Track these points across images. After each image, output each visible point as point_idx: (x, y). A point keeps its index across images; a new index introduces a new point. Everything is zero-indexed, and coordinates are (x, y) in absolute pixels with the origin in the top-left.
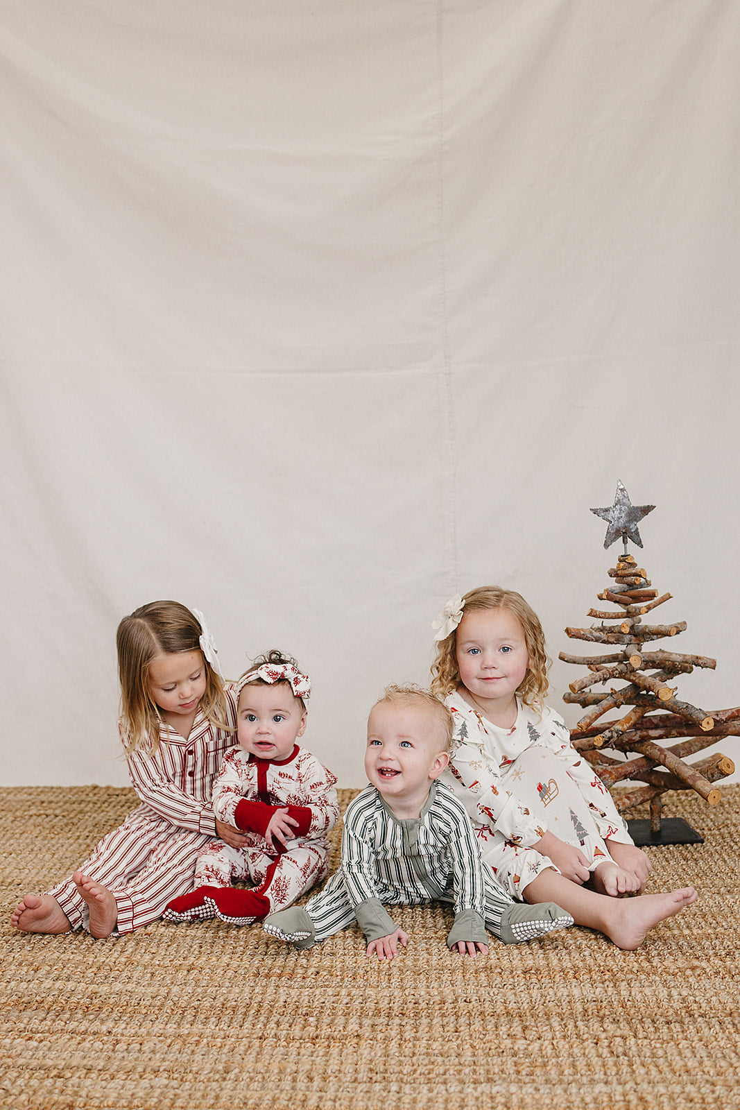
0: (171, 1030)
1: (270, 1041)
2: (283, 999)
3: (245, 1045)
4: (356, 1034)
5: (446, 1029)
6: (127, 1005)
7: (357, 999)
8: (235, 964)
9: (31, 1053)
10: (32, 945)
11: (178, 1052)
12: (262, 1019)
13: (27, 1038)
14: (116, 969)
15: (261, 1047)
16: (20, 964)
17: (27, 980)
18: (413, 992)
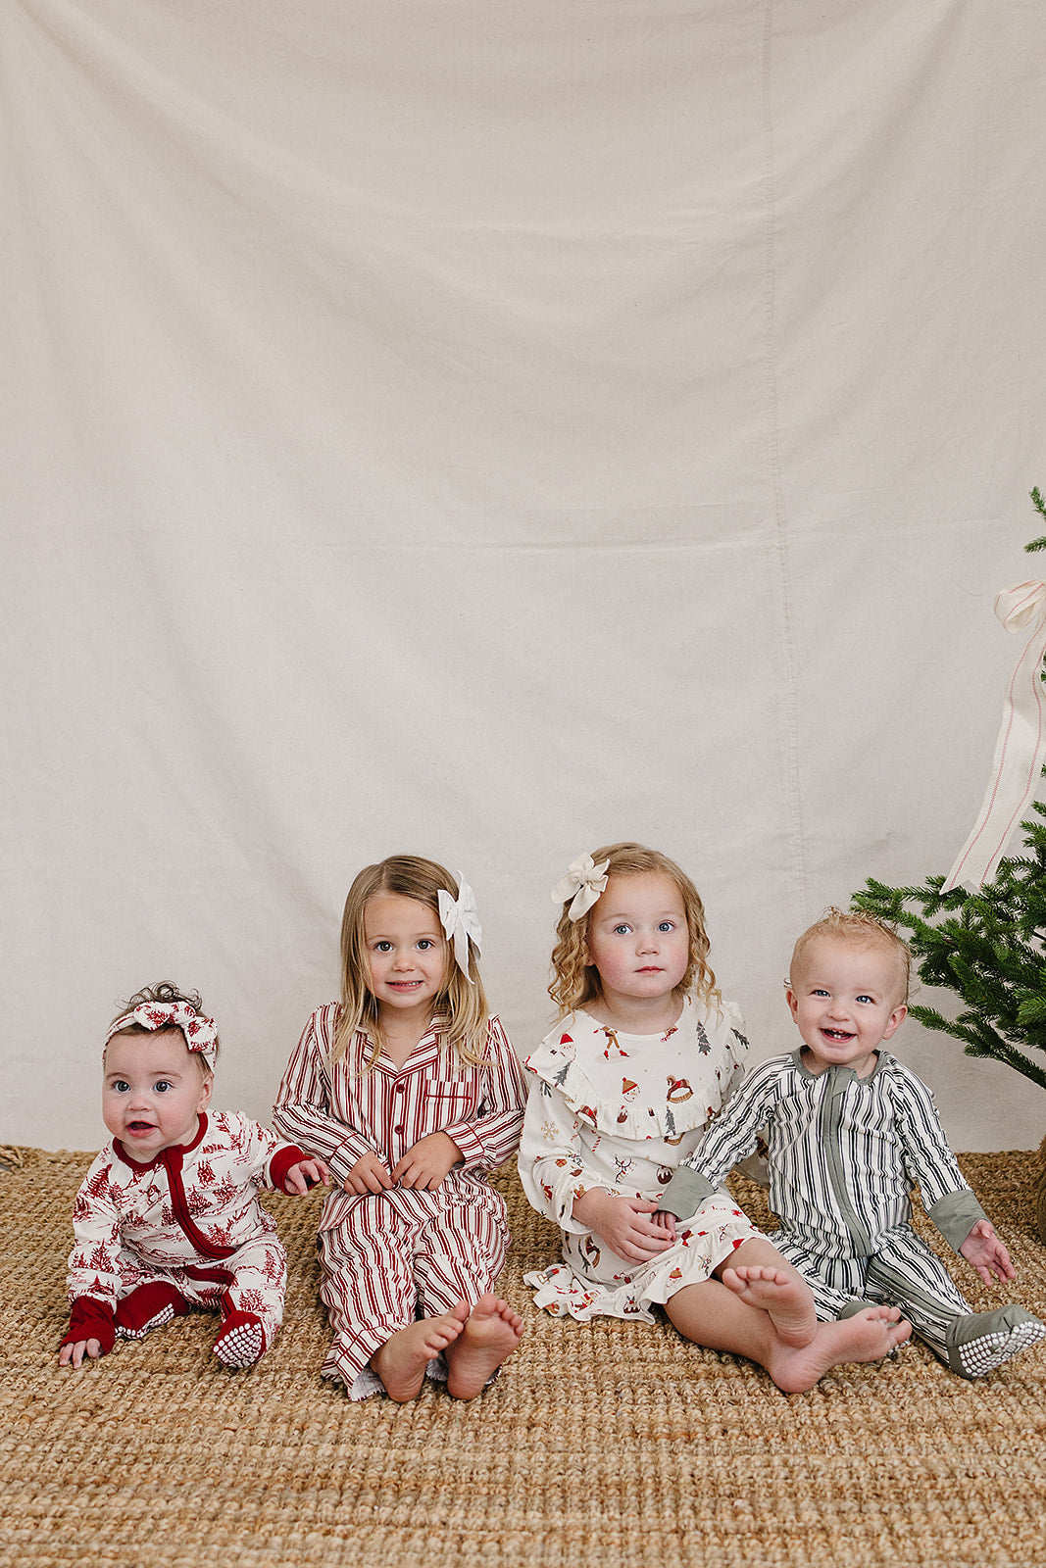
0: (536, 1521)
1: (693, 1536)
2: (686, 1470)
3: (656, 1543)
4: (819, 1526)
5: (954, 1518)
6: (456, 1481)
7: (800, 1471)
8: (594, 1416)
9: (337, 1555)
10: (281, 1392)
11: (560, 1554)
12: (667, 1502)
13: (323, 1531)
14: (420, 1425)
15: (681, 1545)
16: (274, 1421)
17: (293, 1444)
18: (881, 1461)
